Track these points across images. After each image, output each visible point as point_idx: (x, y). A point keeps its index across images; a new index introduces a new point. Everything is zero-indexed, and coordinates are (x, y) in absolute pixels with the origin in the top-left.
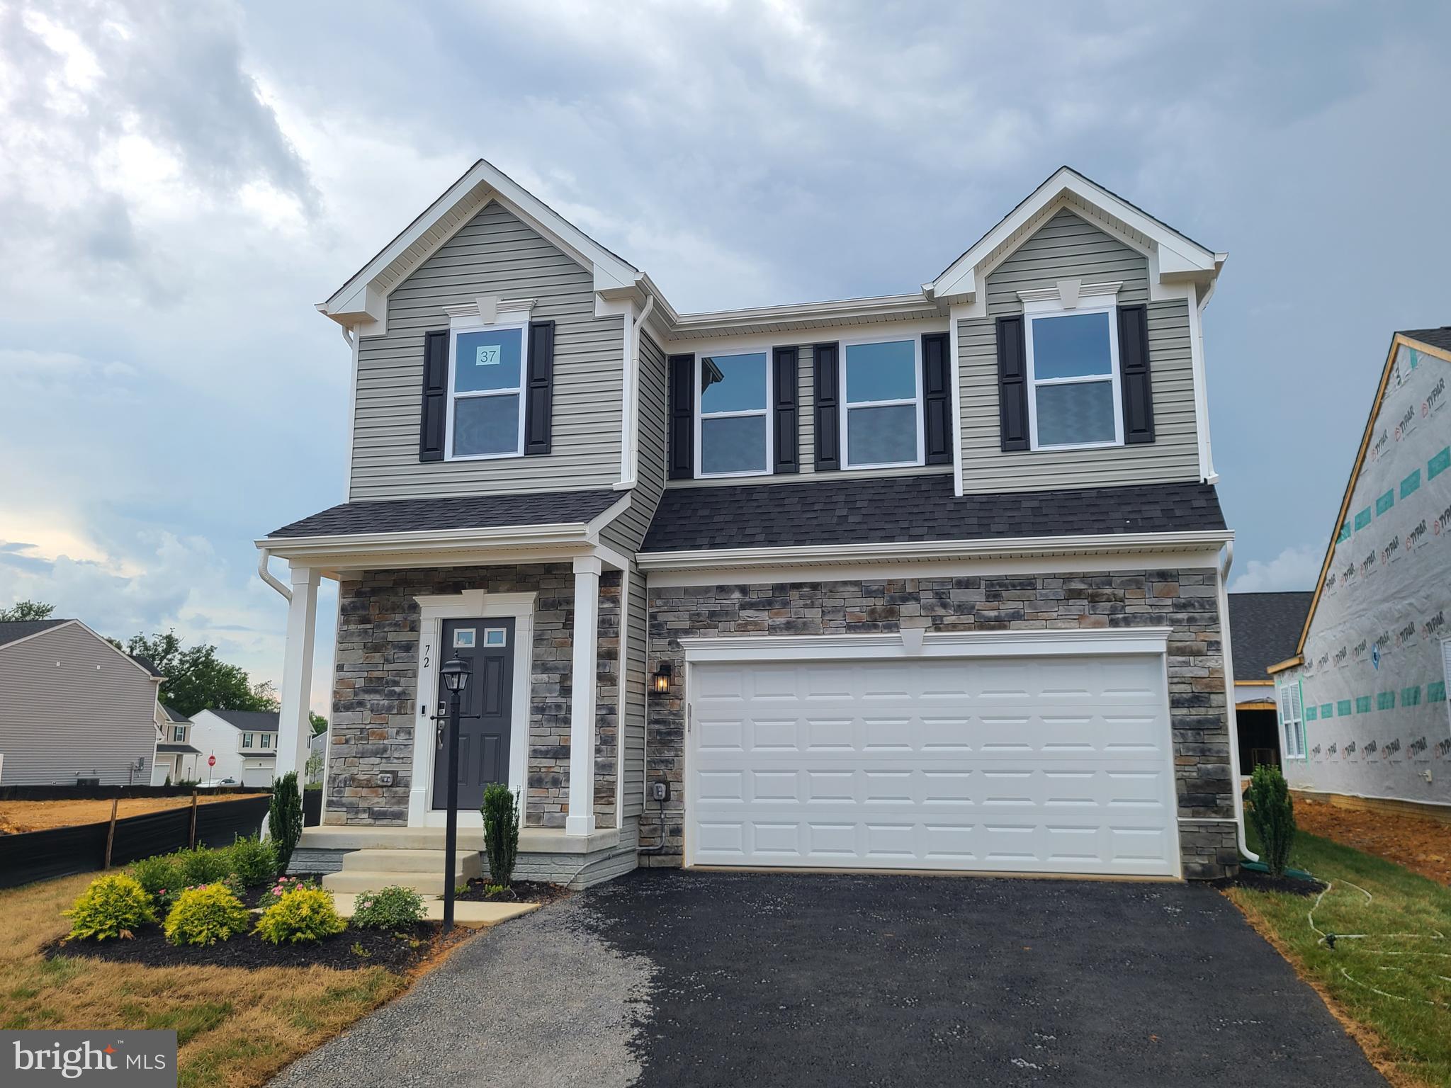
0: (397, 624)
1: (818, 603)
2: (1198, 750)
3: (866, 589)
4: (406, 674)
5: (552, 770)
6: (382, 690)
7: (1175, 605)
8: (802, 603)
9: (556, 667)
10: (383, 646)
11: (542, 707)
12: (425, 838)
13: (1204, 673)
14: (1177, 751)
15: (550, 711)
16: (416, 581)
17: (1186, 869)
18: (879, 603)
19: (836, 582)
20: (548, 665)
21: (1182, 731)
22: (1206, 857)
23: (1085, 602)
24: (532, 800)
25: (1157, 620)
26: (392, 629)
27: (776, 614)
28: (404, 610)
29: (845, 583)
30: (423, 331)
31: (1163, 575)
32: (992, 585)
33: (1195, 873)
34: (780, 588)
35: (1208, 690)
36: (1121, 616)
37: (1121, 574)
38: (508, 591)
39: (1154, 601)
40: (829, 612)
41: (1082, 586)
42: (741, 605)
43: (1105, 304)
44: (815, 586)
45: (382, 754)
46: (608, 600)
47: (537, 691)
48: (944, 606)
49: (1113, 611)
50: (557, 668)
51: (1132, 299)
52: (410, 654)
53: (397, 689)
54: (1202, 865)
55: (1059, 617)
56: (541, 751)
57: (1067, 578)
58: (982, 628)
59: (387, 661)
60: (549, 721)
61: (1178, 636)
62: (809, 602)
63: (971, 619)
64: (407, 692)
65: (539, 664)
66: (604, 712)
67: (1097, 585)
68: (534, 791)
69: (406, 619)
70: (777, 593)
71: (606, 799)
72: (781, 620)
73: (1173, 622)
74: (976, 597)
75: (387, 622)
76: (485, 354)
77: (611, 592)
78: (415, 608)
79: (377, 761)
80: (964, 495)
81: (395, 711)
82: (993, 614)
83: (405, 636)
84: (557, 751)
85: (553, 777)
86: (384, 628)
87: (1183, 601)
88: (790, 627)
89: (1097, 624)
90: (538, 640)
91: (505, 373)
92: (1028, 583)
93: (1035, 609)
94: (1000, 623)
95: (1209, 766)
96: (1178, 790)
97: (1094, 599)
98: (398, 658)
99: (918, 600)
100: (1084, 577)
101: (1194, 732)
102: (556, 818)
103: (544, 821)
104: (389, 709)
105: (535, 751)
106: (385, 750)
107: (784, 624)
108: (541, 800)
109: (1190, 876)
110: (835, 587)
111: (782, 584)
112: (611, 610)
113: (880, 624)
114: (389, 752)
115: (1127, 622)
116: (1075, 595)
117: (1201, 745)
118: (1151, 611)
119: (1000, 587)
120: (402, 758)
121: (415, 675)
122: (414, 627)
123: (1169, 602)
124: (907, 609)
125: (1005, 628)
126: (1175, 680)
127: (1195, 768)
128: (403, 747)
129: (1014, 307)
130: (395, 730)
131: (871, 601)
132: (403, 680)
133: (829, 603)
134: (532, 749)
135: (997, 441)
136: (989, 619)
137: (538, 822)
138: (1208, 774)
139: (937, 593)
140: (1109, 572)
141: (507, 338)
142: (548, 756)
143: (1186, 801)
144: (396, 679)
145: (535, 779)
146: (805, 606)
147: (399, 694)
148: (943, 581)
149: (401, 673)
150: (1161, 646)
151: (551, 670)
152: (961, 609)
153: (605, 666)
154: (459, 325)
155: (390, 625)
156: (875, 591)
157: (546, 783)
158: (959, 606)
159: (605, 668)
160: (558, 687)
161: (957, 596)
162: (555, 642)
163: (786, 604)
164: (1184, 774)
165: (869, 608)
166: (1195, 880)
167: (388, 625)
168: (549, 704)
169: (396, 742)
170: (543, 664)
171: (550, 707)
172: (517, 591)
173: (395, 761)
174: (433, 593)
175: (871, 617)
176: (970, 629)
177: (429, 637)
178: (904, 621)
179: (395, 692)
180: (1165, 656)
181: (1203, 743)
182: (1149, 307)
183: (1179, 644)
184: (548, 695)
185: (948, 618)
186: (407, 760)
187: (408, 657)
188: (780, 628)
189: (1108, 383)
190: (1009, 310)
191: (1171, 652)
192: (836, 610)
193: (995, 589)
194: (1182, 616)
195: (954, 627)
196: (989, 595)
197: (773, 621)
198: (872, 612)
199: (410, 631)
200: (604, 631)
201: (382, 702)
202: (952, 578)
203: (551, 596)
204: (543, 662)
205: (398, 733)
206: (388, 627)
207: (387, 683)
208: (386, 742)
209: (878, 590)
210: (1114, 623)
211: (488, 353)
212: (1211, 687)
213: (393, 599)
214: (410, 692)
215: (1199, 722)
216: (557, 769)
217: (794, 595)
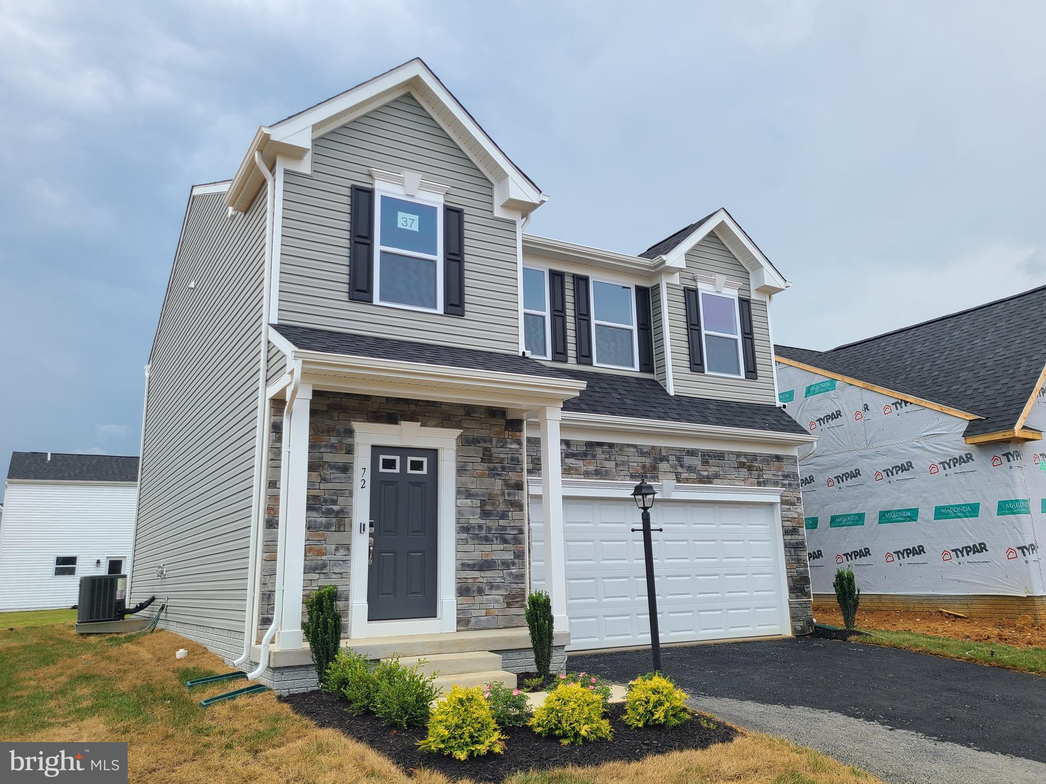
0: (332, 446)
1: (613, 457)
2: (796, 559)
3: (641, 452)
4: (343, 494)
5: (478, 580)
6: (319, 508)
7: (783, 476)
8: (603, 456)
9: (477, 493)
10: (320, 465)
11: (467, 527)
12: (441, 642)
13: (796, 516)
14: (787, 560)
15: (474, 530)
16: (351, 408)
17: (794, 630)
18: (648, 461)
19: (623, 444)
20: (471, 492)
21: (789, 549)
22: (802, 622)
23: (746, 470)
24: (460, 607)
25: (776, 484)
26: (328, 450)
27: (589, 463)
28: (340, 434)
29: (629, 445)
30: (349, 183)
31: (778, 458)
32: (705, 455)
33: (798, 632)
34: (590, 445)
35: (798, 525)
36: (762, 480)
37: (761, 455)
38: (435, 426)
39: (774, 472)
40: (620, 465)
41: (746, 461)
42: (566, 454)
43: (733, 294)
44: (611, 445)
45: (322, 569)
46: (514, 442)
47: (462, 514)
48: (682, 466)
49: (759, 477)
50: (477, 495)
51: (745, 295)
52: (346, 475)
53: (335, 508)
54: (801, 626)
55: (736, 478)
56: (469, 565)
57: (738, 455)
58: (701, 482)
59: (324, 480)
60: (473, 539)
61: (786, 494)
62: (608, 456)
63: (694, 476)
64: (345, 511)
65: (463, 491)
66: (516, 532)
67: (751, 460)
68: (463, 600)
69: (340, 442)
70: (589, 448)
71: (520, 603)
72: (592, 468)
73: (783, 485)
74: (696, 462)
75: (323, 443)
76: (405, 220)
77: (518, 436)
78: (350, 432)
79: (316, 576)
80: (675, 395)
81: (333, 529)
82: (705, 473)
83: (341, 458)
84: (482, 564)
85: (478, 586)
86: (321, 448)
87: (786, 473)
88: (598, 473)
89: (752, 484)
90: (461, 470)
91: (424, 240)
92: (720, 456)
93: (725, 472)
94: (708, 480)
95: (801, 569)
96: (788, 583)
97: (750, 468)
98: (335, 478)
99: (668, 461)
100: (746, 455)
101: (794, 549)
102: (482, 621)
103: (471, 626)
104: (327, 526)
105: (463, 565)
106: (324, 566)
107: (594, 471)
108: (469, 606)
109: (796, 633)
110: (623, 448)
111: (592, 442)
112: (517, 450)
113: (648, 475)
114: (328, 568)
115: (765, 483)
116: (742, 465)
117: (797, 557)
118: (773, 478)
119: (709, 457)
120: (341, 573)
121: (351, 494)
122: (350, 450)
123: (780, 473)
124: (663, 466)
125: (711, 483)
126: (786, 519)
127: (795, 571)
128: (341, 563)
129: (693, 283)
130: (334, 547)
131: (643, 459)
132: (340, 499)
133: (620, 459)
134: (461, 563)
135: (687, 364)
136: (704, 477)
137: (467, 626)
138: (801, 574)
139: (678, 457)
140: (756, 453)
141: (425, 213)
142: (475, 569)
143: (792, 590)
144: (335, 498)
145: (463, 589)
146: (606, 459)
147: (338, 512)
148: (680, 450)
149: (338, 493)
150: (777, 499)
151: (474, 496)
152: (690, 469)
153: (515, 494)
154: (383, 188)
155: (326, 446)
156: (646, 453)
157: (474, 591)
158: (689, 467)
159: (515, 496)
160: (479, 510)
161: (688, 460)
162: (477, 473)
163: (594, 457)
164: (792, 574)
165: (642, 464)
166: (800, 635)
167: (324, 446)
168: (473, 525)
169: (336, 558)
170: (466, 491)
171: (473, 527)
172: (443, 427)
173: (334, 576)
174: (368, 421)
175: (643, 471)
176: (695, 483)
177: (362, 460)
178: (661, 474)
179: (333, 510)
180: (779, 504)
181: (798, 555)
182: (751, 301)
183: (786, 498)
184: (471, 517)
185: (683, 474)
186: (345, 575)
187: (345, 478)
188: (591, 473)
189: (736, 340)
190: (691, 284)
191: (783, 502)
192: (624, 463)
193: (707, 457)
194: (786, 482)
195: (687, 480)
196: (704, 461)
197: (587, 468)
198: (644, 467)
199: (345, 454)
200: (513, 467)
201: (319, 520)
202: (684, 448)
203: (470, 434)
204: (466, 489)
205: (337, 549)
206: (324, 448)
207: (325, 501)
208: (324, 558)
209: (647, 452)
210: (759, 484)
211: (408, 220)
212: (799, 524)
213: (328, 422)
214: (349, 511)
215: (797, 543)
216: (481, 580)
217: (599, 450)
